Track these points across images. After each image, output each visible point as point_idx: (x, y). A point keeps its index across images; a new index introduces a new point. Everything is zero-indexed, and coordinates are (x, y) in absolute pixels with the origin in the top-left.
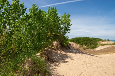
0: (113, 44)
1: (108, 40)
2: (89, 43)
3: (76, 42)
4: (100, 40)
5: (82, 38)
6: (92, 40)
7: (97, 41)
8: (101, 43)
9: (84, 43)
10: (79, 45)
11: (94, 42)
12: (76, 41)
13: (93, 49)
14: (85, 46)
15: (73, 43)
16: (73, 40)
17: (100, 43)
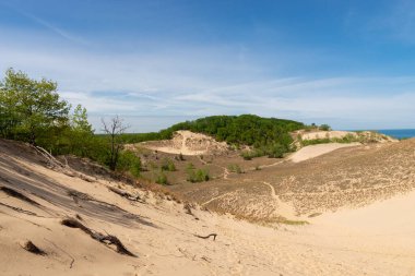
0: (345, 140)
1: (325, 128)
2: (262, 135)
3: (212, 134)
4: (298, 126)
5: (235, 117)
6: (270, 128)
7: (288, 130)
8: (304, 137)
9: (242, 136)
10: (224, 143)
11: (278, 132)
12: (212, 129)
13: (280, 157)
14: (248, 148)
15: (204, 136)
16: (204, 127)
17: (299, 137)
